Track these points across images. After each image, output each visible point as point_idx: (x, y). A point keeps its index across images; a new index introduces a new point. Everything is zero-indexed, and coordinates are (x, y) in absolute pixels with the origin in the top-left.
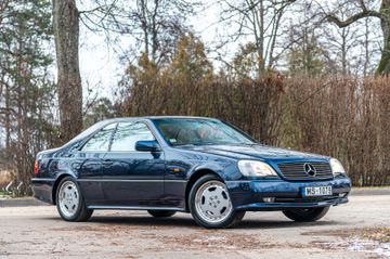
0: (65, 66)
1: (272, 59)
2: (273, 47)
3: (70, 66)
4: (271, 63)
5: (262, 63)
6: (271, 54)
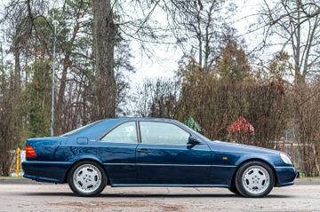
1: (306, 65)
2: (307, 56)
3: (105, 69)
4: (305, 68)
5: (297, 69)
6: (306, 61)
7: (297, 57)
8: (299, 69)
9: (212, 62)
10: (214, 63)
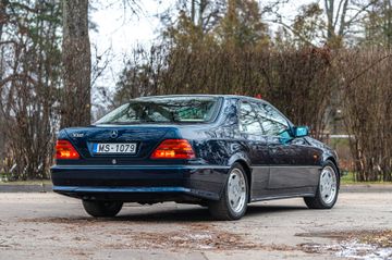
0: (71, 28)
1: (344, 24)
2: (345, 9)
3: (77, 27)
4: (342, 28)
5: (331, 28)
6: (343, 17)
7: (330, 11)
8: (333, 28)
9: (209, 18)
10: (212, 19)
